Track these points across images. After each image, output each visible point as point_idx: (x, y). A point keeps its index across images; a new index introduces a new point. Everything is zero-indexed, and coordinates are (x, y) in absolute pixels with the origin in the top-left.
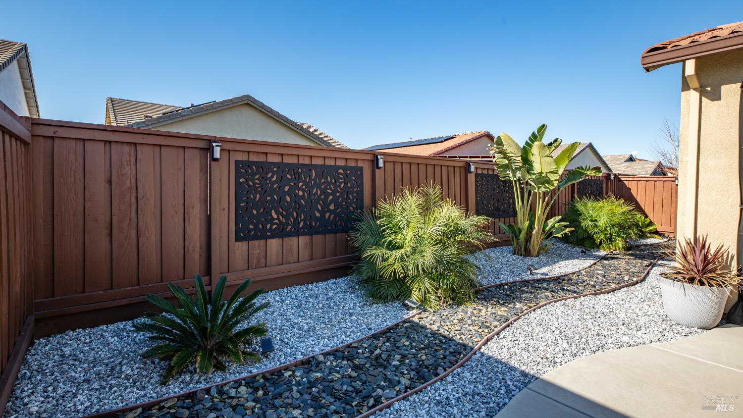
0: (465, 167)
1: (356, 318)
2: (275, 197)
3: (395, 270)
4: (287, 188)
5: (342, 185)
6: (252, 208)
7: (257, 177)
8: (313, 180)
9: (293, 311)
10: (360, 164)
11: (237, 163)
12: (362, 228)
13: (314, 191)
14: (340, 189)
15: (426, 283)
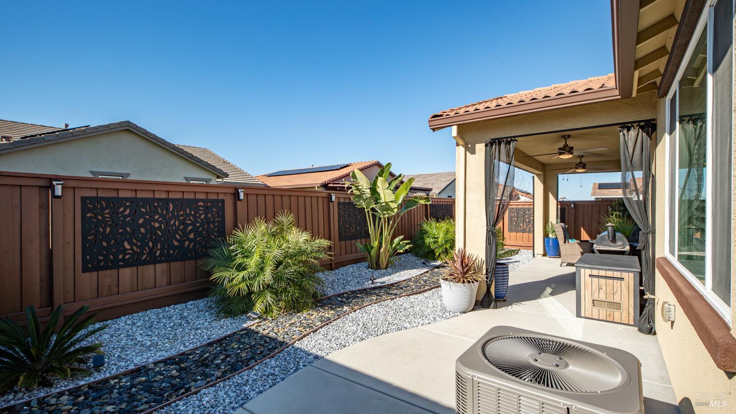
0: (328, 197)
1: (200, 332)
2: (128, 229)
3: (239, 289)
4: (141, 221)
5: (203, 217)
6: (101, 241)
7: (107, 211)
8: (171, 212)
9: (141, 332)
10: (221, 197)
11: (84, 199)
12: (215, 254)
13: (172, 222)
14: (200, 219)
15: (268, 296)
